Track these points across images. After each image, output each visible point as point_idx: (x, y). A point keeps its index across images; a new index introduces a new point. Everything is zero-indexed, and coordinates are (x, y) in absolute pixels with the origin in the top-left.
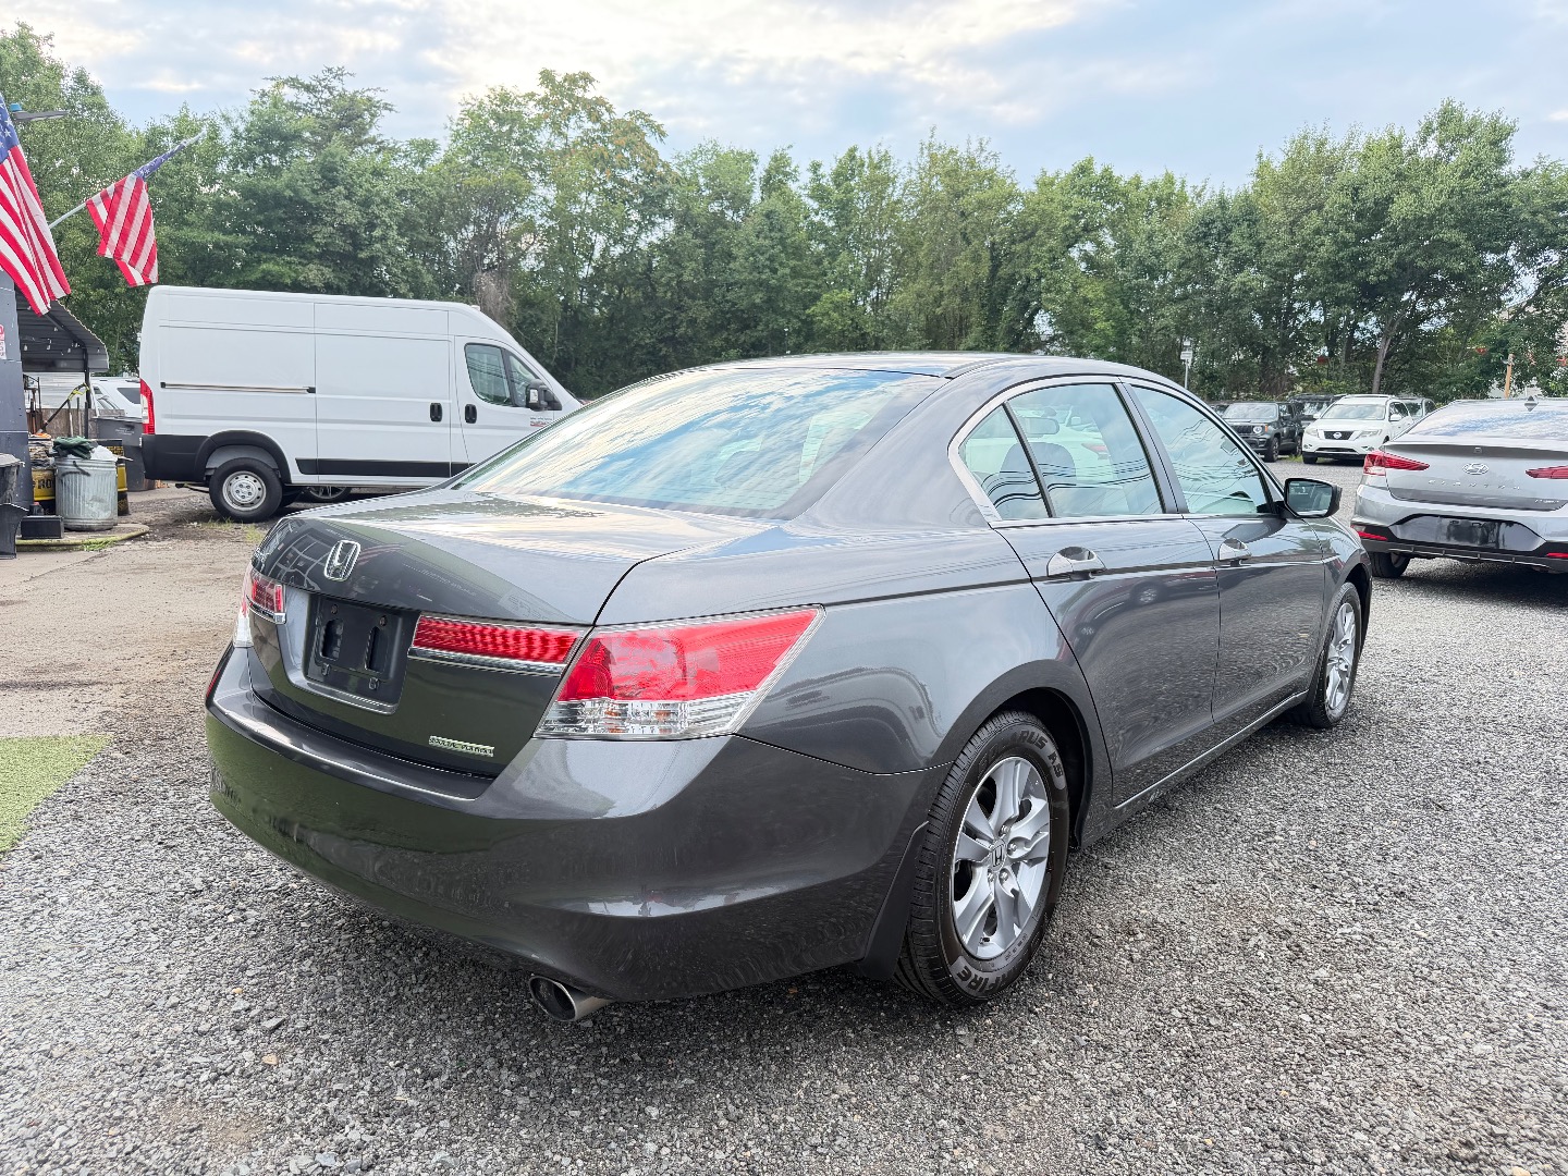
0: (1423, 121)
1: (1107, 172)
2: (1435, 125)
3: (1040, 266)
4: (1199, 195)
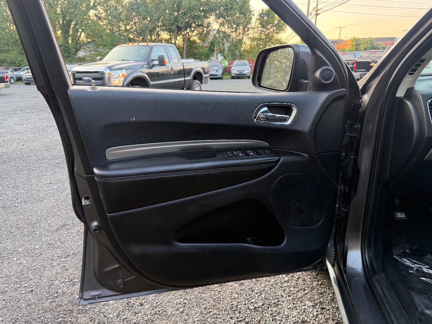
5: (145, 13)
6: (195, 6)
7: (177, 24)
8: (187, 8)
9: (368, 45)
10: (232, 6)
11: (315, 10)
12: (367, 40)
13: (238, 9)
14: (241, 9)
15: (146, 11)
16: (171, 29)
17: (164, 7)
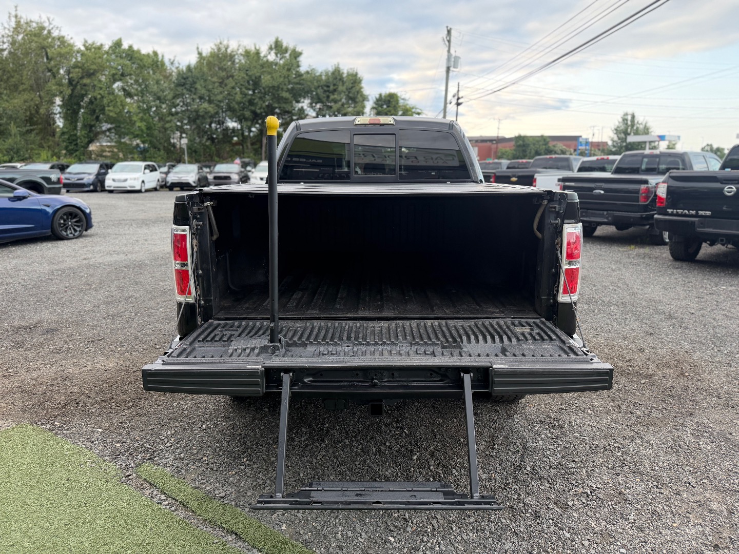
0: (269, 44)
1: (131, 47)
2: (273, 46)
3: (101, 92)
4: (172, 63)
5: (203, 91)
6: (280, 84)
7: (253, 108)
8: (268, 87)
9: (540, 146)
10: (336, 87)
11: (456, 97)
12: (537, 139)
13: (345, 92)
14: (349, 92)
15: (205, 87)
16: (243, 115)
17: (234, 84)
